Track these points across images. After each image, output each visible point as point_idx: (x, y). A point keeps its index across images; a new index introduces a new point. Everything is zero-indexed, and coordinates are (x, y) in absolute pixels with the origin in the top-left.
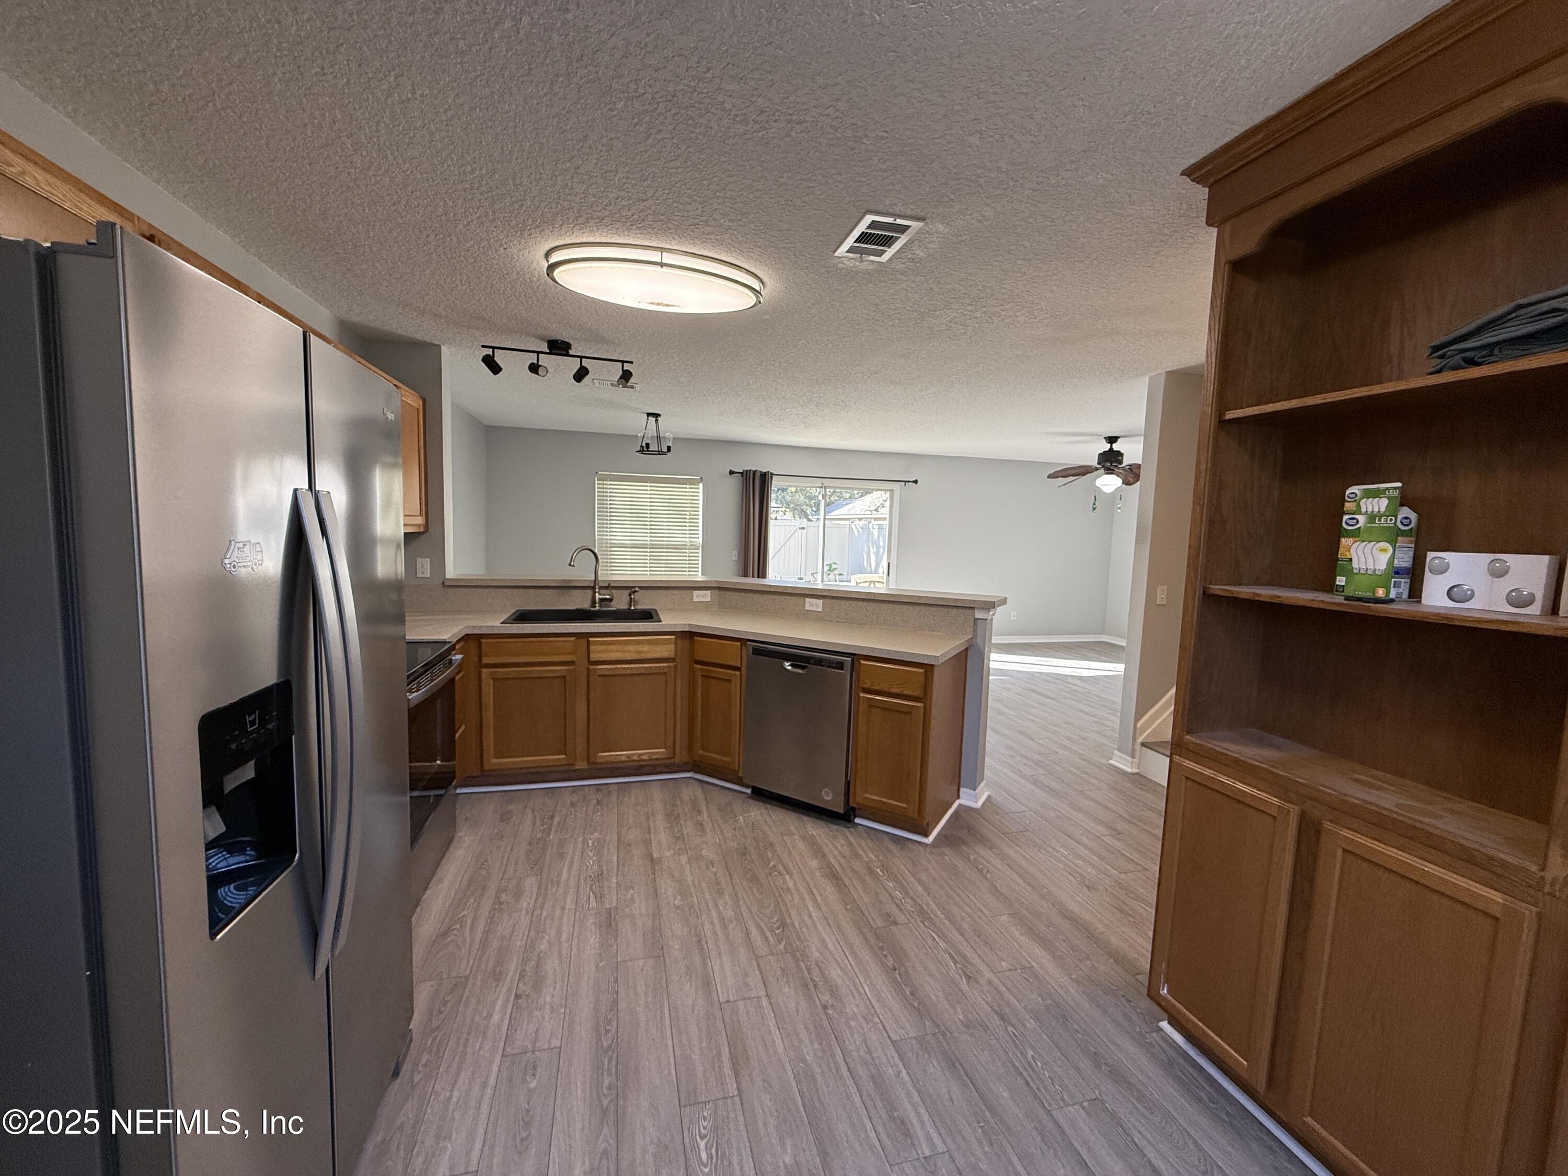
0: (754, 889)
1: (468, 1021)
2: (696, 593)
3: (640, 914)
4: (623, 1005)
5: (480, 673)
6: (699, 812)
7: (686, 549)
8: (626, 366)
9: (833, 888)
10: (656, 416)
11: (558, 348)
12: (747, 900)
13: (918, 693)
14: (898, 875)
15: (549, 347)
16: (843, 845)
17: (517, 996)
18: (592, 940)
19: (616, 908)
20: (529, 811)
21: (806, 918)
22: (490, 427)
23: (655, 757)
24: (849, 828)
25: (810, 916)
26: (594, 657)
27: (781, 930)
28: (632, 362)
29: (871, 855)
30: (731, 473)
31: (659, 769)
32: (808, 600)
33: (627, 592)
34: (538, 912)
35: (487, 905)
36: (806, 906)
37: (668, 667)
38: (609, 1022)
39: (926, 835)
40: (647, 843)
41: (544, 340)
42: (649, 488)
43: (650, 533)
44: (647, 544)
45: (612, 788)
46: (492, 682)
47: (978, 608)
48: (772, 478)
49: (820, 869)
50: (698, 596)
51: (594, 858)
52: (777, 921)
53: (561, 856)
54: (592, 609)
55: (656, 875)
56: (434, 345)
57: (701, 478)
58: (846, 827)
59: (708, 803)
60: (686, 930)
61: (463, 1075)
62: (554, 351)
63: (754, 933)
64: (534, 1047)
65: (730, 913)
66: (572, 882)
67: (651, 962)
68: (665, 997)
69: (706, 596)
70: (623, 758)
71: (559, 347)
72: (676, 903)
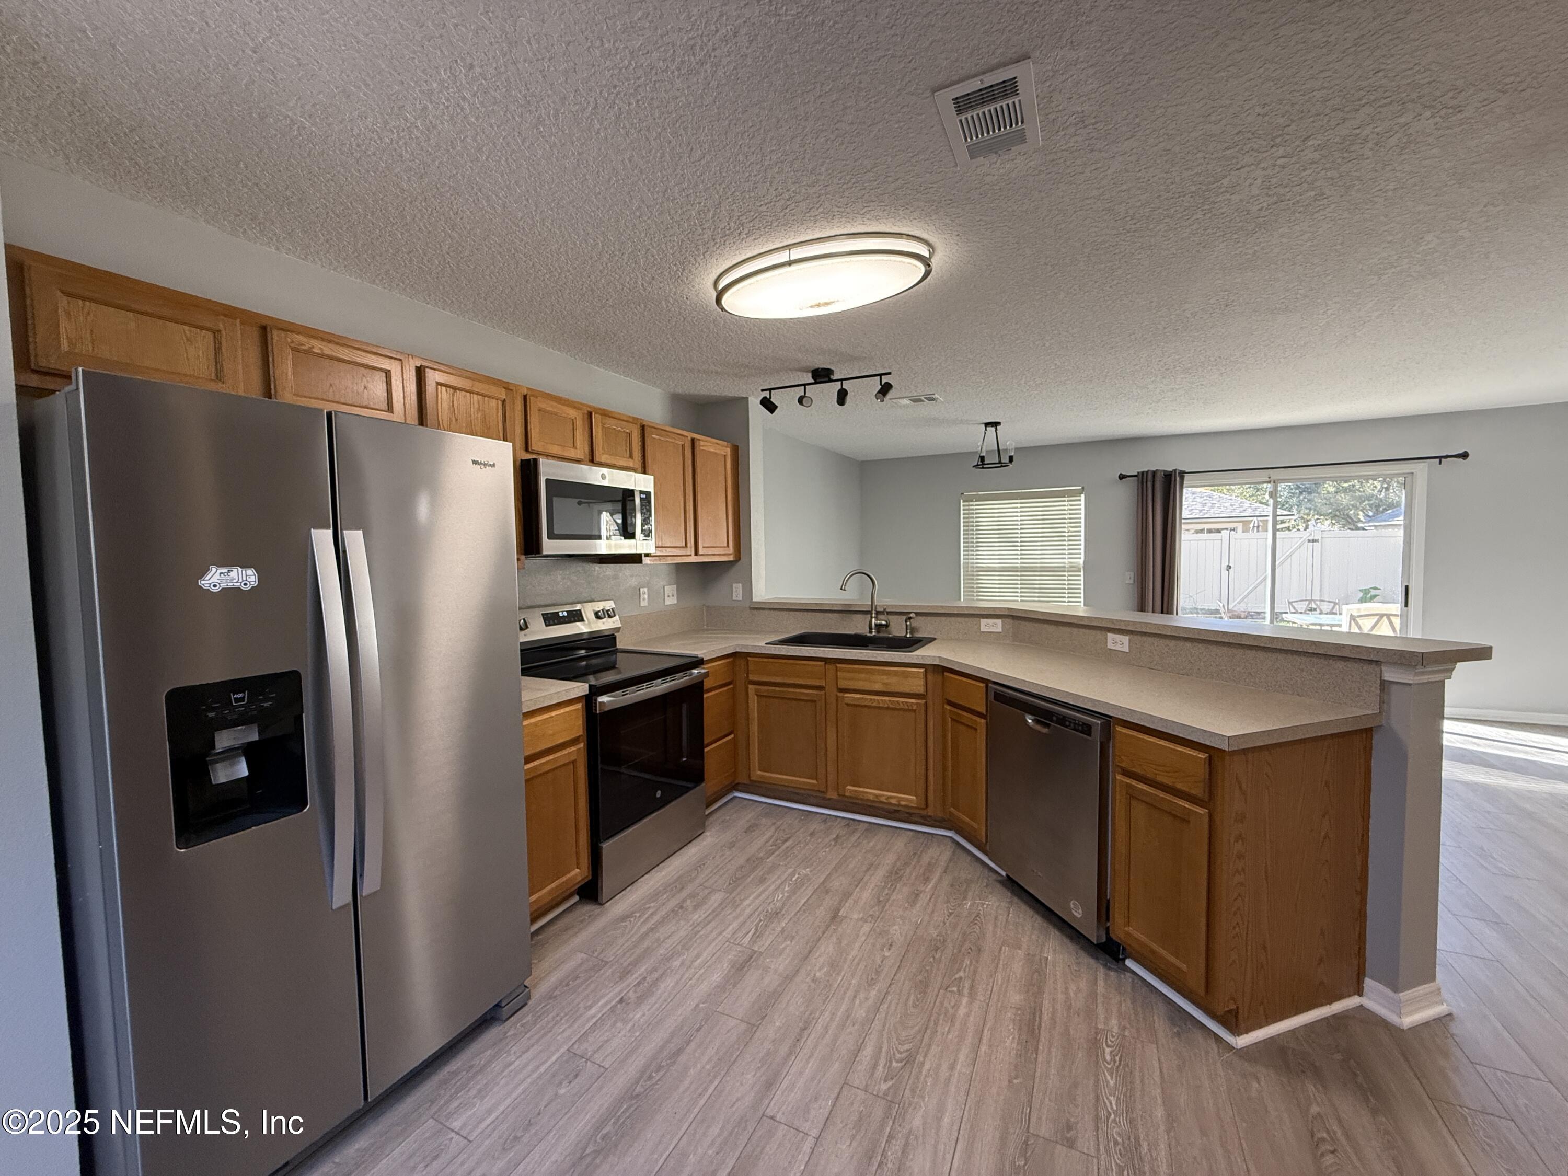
0: (912, 997)
1: (576, 1002)
2: (984, 622)
3: (776, 971)
4: (683, 1058)
5: (747, 688)
6: (927, 880)
7: (1064, 571)
8: (885, 379)
9: (1014, 1045)
10: (995, 424)
11: (820, 376)
12: (893, 1007)
13: (1198, 791)
14: (1137, 1073)
15: (813, 377)
16: (1079, 990)
17: (621, 1001)
18: (716, 976)
19: (761, 953)
20: (773, 828)
21: (945, 1067)
22: (863, 462)
23: (903, 803)
24: (1110, 969)
25: (952, 1067)
26: (843, 684)
27: (900, 1065)
28: (889, 373)
29: (1114, 1022)
30: (1122, 477)
31: (913, 819)
32: (1110, 636)
33: (904, 618)
34: (699, 928)
35: (672, 903)
36: (958, 1051)
37: (917, 704)
38: (659, 1068)
39: (1236, 1030)
40: (847, 895)
41: (808, 372)
42: (1019, 506)
43: (1021, 554)
44: (1017, 567)
45: (862, 827)
46: (756, 697)
47: (1388, 663)
48: (1182, 478)
49: (1018, 1009)
50: (987, 625)
51: (786, 894)
52: (907, 1051)
53: (762, 880)
54: (869, 635)
55: (825, 935)
56: (743, 398)
57: (1083, 488)
58: (1105, 966)
59: (945, 872)
60: (802, 1009)
61: (535, 1047)
62: (818, 381)
63: (868, 1051)
64: (592, 1056)
65: (861, 1013)
66: (748, 911)
67: (744, 1026)
68: (723, 1073)
69: (997, 626)
70: (871, 798)
71: (822, 375)
72: (818, 974)
